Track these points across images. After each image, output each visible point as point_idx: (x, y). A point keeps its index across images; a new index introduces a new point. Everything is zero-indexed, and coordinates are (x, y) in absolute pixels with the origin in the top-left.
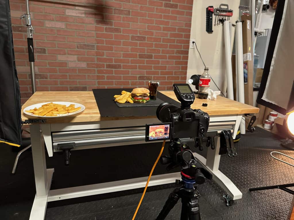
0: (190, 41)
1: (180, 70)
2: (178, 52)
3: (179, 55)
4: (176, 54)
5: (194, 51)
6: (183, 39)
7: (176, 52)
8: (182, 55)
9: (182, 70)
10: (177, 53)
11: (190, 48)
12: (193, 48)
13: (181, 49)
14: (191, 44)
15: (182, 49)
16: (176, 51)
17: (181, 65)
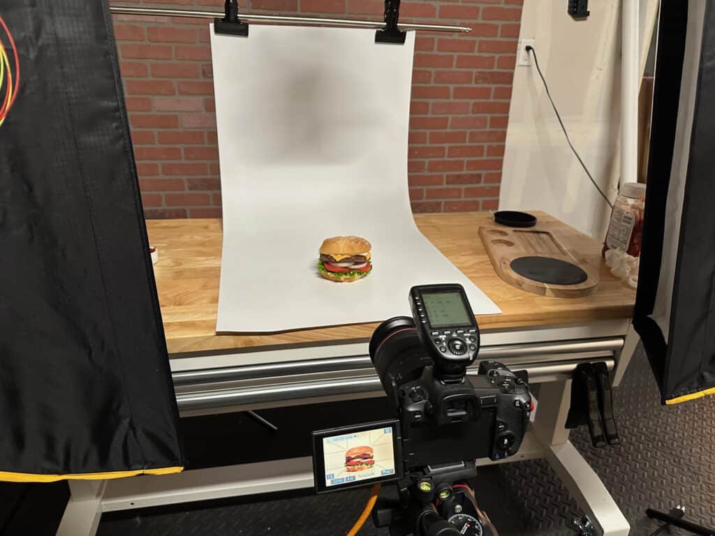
0: (519, 45)
1: (488, 129)
2: (483, 77)
3: (487, 86)
4: (476, 82)
5: (530, 73)
6: (499, 39)
7: (476, 76)
8: (493, 87)
9: (491, 127)
10: (480, 81)
11: (517, 64)
12: (526, 63)
13: (492, 67)
14: (521, 53)
15: (495, 70)
16: (478, 74)
17: (491, 113)
